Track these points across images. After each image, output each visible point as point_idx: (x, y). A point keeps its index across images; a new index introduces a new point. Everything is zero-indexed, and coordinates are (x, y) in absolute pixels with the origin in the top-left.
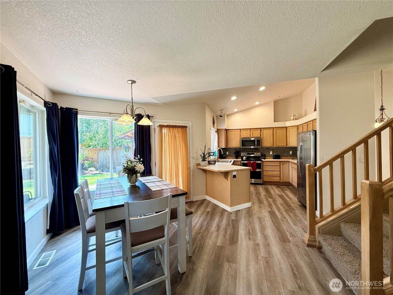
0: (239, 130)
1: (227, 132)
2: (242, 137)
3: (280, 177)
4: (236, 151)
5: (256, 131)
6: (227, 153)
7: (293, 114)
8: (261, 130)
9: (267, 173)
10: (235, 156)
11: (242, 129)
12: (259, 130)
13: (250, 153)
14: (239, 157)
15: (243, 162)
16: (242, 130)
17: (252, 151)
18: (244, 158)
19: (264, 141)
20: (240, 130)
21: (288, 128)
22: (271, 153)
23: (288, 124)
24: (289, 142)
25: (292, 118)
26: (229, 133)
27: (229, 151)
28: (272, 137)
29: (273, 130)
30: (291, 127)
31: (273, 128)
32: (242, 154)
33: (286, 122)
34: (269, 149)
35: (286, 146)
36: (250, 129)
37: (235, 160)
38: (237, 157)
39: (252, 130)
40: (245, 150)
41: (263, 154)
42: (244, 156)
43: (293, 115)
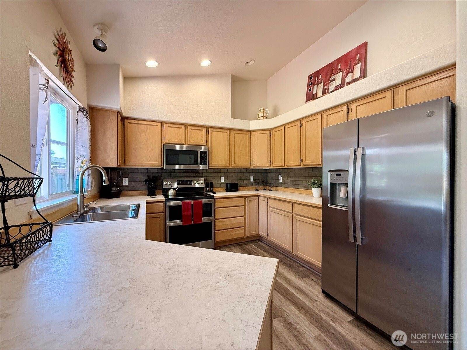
0: (160, 124)
1: (124, 125)
2: (167, 141)
3: (245, 227)
4: (148, 176)
5: (198, 131)
6: (126, 182)
7: (262, 108)
8: (207, 132)
9: (221, 224)
10: (146, 187)
11: (167, 123)
12: (205, 129)
13: (182, 181)
14: (157, 191)
15: (172, 203)
16: (167, 125)
17: (187, 177)
18: (171, 193)
19: (213, 153)
20: (162, 123)
21: (253, 133)
22: (222, 180)
23: (254, 125)
24: (254, 160)
25: (261, 114)
26: (131, 127)
27: (131, 175)
28: (227, 148)
29: (230, 134)
30: (259, 132)
31: (230, 130)
32: (165, 184)
33: (250, 121)
34: (218, 171)
35: (249, 166)
36: (186, 125)
37: (150, 199)
38: (151, 193)
39: (189, 128)
40: (171, 174)
41: (208, 183)
42: (170, 189)
43: (262, 110)
